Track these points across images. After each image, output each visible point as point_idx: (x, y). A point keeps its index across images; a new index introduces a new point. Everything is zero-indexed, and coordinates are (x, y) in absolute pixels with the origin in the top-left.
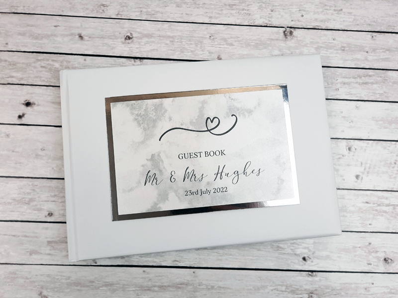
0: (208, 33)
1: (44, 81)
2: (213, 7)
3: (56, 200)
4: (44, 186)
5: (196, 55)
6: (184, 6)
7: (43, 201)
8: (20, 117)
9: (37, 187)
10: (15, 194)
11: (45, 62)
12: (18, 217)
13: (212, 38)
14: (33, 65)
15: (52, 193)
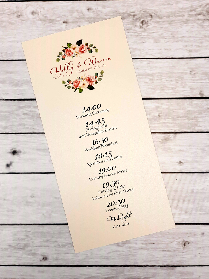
0: (189, 68)
1: (27, 128)
2: (192, 39)
3: (49, 245)
4: (36, 232)
5: (177, 92)
6: (162, 40)
7: (36, 246)
8: (8, 166)
9: (30, 233)
10: (10, 240)
11: (27, 109)
12: (16, 262)
13: (193, 73)
14: (16, 112)
15: (43, 239)
